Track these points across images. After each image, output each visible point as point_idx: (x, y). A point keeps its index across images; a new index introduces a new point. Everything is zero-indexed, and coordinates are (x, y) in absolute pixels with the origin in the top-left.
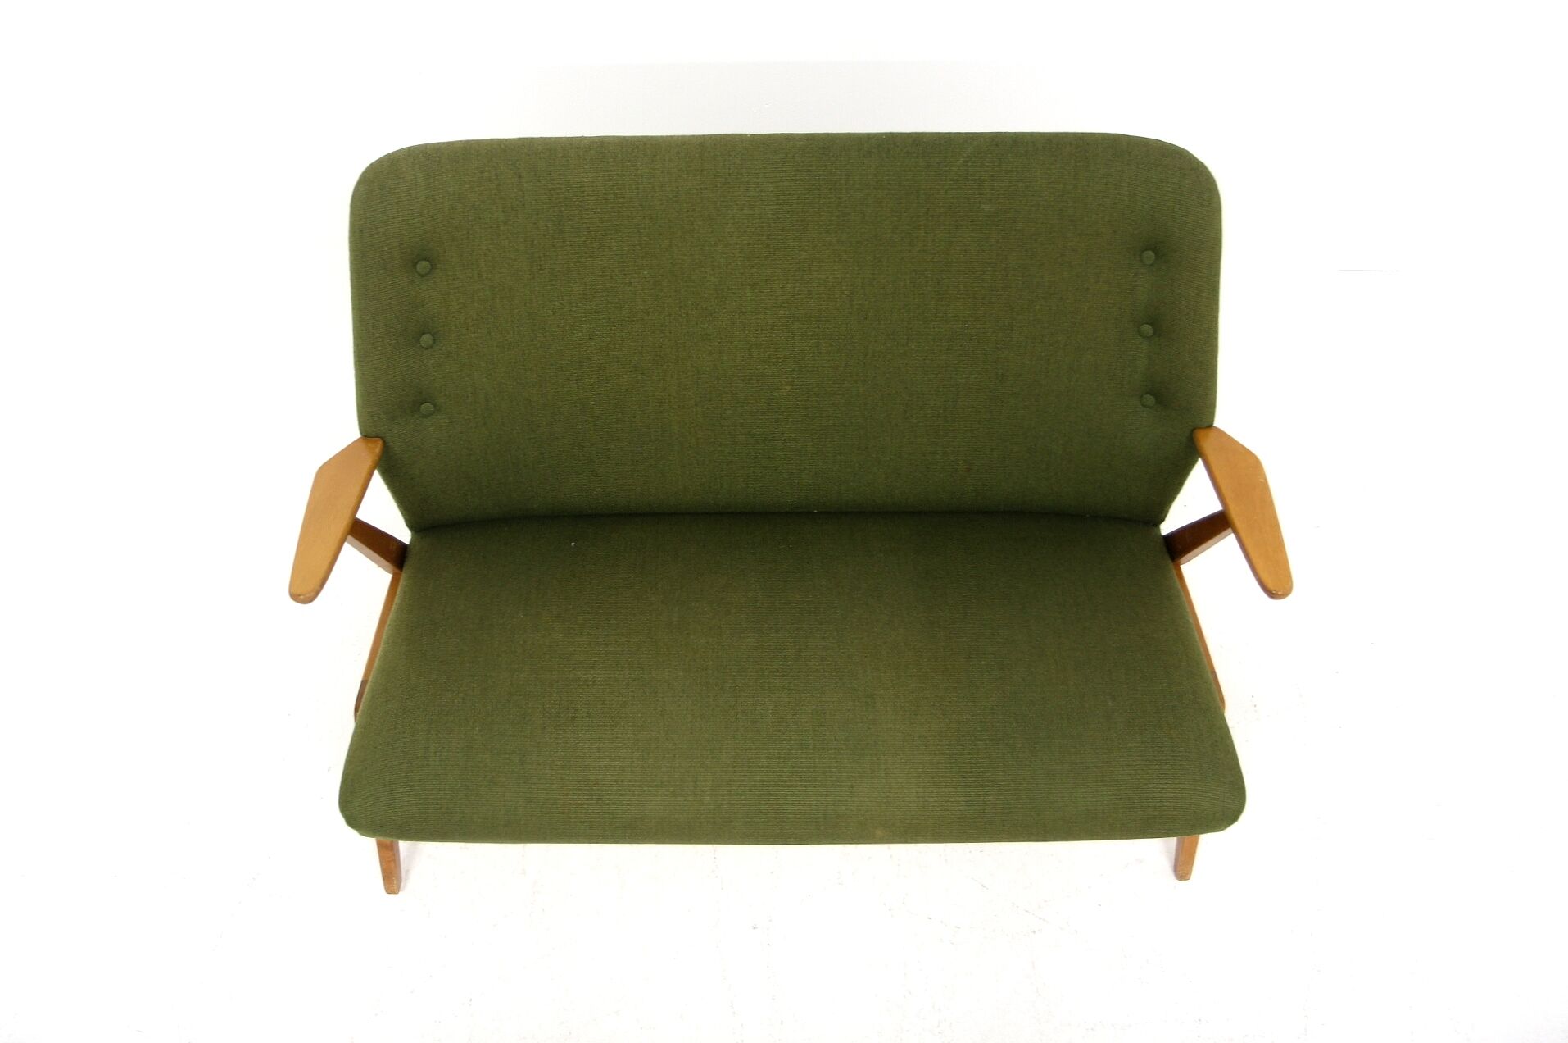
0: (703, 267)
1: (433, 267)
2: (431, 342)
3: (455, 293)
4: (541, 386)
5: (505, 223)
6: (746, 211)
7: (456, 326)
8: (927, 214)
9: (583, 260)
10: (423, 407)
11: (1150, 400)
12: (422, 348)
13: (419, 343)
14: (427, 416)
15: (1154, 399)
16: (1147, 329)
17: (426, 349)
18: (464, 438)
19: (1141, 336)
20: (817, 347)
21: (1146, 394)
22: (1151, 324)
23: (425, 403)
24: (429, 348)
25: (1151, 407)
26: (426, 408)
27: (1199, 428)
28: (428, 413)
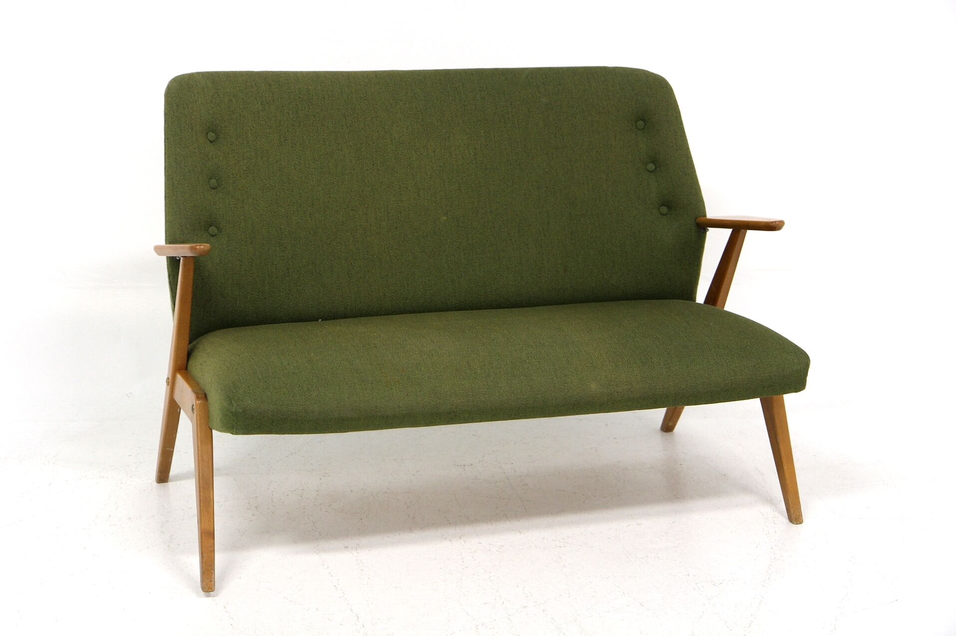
0: (385, 139)
1: (218, 137)
2: (216, 184)
3: (232, 153)
5: (263, 111)
6: (407, 105)
10: (210, 229)
11: (664, 210)
12: (211, 188)
13: (209, 184)
14: (213, 236)
15: (667, 208)
16: (651, 167)
17: (213, 189)
18: (238, 252)
19: (649, 171)
20: (459, 189)
21: (661, 206)
22: (653, 162)
23: (213, 226)
24: (215, 189)
25: (667, 214)
26: (213, 230)
27: (700, 217)
28: (213, 234)
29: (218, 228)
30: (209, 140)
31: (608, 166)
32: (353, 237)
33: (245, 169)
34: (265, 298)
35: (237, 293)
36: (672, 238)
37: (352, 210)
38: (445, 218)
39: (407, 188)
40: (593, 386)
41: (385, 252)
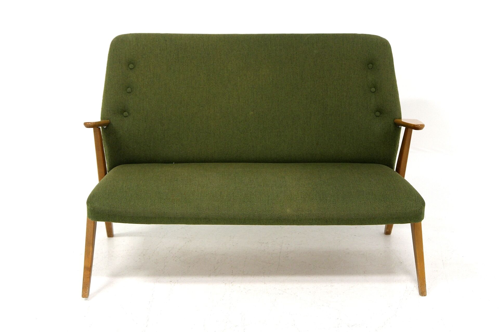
0: (224, 70)
1: (134, 67)
2: (130, 91)
3: (141, 75)
4: (166, 109)
5: (160, 54)
6: (238, 52)
7: (140, 86)
8: (296, 53)
9: (184, 67)
10: (125, 113)
11: (378, 114)
12: (127, 92)
13: (127, 90)
14: (125, 117)
15: (379, 113)
16: (373, 89)
17: (129, 93)
18: (137, 126)
19: (372, 92)
20: (262, 98)
21: (376, 112)
22: (374, 87)
23: (125, 112)
24: (130, 93)
25: (379, 116)
26: (125, 114)
27: (396, 119)
28: (126, 116)
29: (128, 113)
30: (130, 68)
31: (348, 88)
32: (201, 121)
33: (147, 83)
34: (151, 150)
35: (135, 146)
36: (380, 130)
37: (202, 107)
38: (252, 113)
39: (233, 96)
40: (288, 210)
41: (217, 130)
